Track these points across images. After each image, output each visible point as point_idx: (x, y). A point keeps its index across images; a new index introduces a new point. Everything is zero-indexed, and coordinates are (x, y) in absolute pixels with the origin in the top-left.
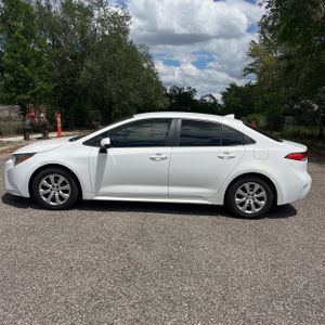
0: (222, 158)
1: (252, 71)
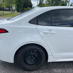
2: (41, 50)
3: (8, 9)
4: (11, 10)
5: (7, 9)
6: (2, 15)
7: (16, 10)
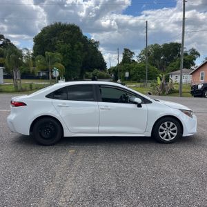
2: (56, 123)
3: (44, 74)
4: (50, 77)
5: (41, 75)
6: (28, 88)
7: (64, 76)
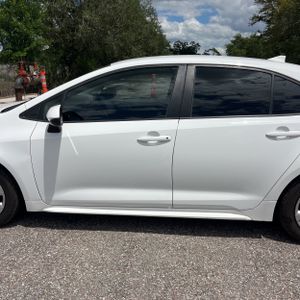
0: (273, 137)
1: (260, 19)
